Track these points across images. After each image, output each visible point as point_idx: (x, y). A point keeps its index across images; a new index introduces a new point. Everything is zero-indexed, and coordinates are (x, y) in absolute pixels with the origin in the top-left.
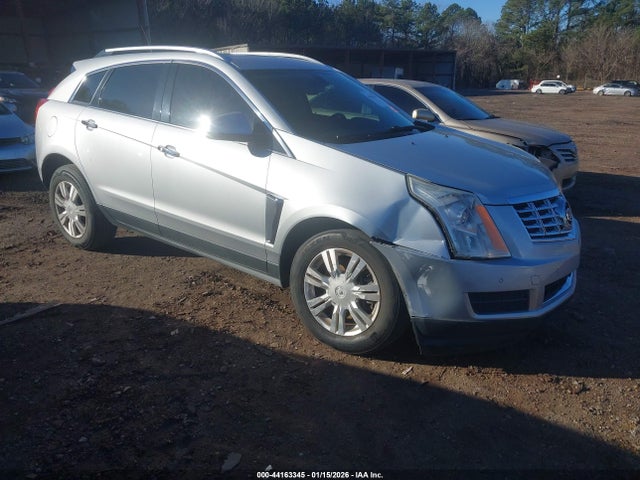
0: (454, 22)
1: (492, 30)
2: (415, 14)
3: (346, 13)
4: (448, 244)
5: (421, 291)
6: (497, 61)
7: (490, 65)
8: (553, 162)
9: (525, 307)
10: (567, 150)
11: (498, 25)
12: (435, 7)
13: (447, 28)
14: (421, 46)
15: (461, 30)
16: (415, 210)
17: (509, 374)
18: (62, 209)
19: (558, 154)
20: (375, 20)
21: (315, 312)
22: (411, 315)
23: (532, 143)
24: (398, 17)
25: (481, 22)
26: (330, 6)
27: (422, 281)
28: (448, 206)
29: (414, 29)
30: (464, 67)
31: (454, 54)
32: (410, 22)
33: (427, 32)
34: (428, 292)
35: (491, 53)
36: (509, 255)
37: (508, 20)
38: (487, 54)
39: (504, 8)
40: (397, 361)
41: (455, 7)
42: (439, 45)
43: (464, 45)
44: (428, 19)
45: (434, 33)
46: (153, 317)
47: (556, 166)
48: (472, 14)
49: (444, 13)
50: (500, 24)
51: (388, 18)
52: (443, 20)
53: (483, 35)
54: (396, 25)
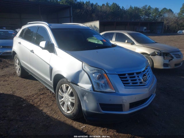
0: (164, 13)
1: (177, 15)
2: (152, 11)
3: (130, 11)
4: (93, 86)
5: (85, 101)
6: (178, 25)
7: (176, 26)
8: (171, 58)
9: (121, 110)
10: (177, 54)
11: (179, 14)
12: (158, 9)
13: (162, 15)
14: (153, 20)
15: (166, 15)
16: (84, 74)
17: (117, 133)
18: (16, 66)
19: (173, 56)
20: (139, 13)
21: (61, 103)
22: (82, 109)
23: (163, 52)
24: (146, 12)
25: (173, 13)
26: (125, 9)
27: (85, 98)
28: (94, 73)
29: (151, 15)
30: (167, 27)
31: (163, 22)
32: (150, 13)
33: (155, 16)
34: (87, 101)
35: (176, 22)
36: (115, 91)
37: (182, 12)
38: (175, 23)
39: (181, 9)
40: (82, 123)
41: (165, 9)
42: (159, 20)
43: (167, 20)
44: (156, 12)
45: (157, 16)
46: (22, 100)
47: (172, 60)
48: (170, 11)
49: (161, 10)
50: (179, 13)
51: (143, 12)
52: (160, 12)
53: (174, 17)
54: (145, 14)
